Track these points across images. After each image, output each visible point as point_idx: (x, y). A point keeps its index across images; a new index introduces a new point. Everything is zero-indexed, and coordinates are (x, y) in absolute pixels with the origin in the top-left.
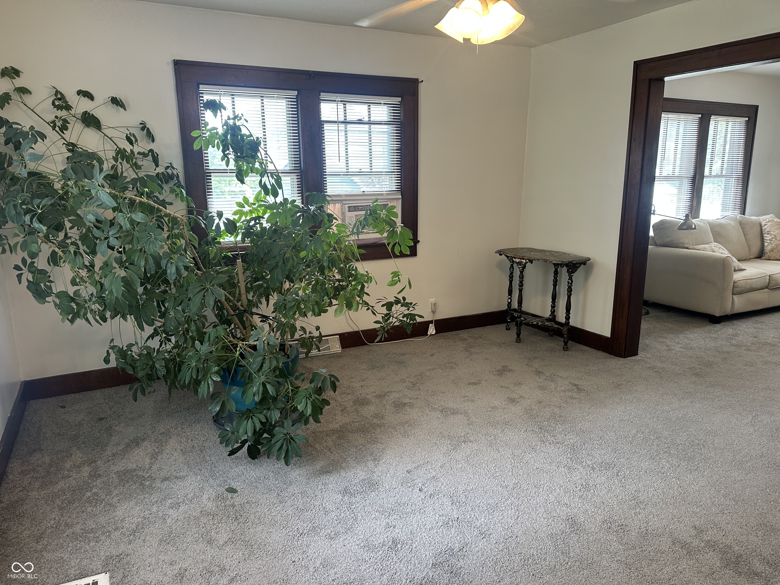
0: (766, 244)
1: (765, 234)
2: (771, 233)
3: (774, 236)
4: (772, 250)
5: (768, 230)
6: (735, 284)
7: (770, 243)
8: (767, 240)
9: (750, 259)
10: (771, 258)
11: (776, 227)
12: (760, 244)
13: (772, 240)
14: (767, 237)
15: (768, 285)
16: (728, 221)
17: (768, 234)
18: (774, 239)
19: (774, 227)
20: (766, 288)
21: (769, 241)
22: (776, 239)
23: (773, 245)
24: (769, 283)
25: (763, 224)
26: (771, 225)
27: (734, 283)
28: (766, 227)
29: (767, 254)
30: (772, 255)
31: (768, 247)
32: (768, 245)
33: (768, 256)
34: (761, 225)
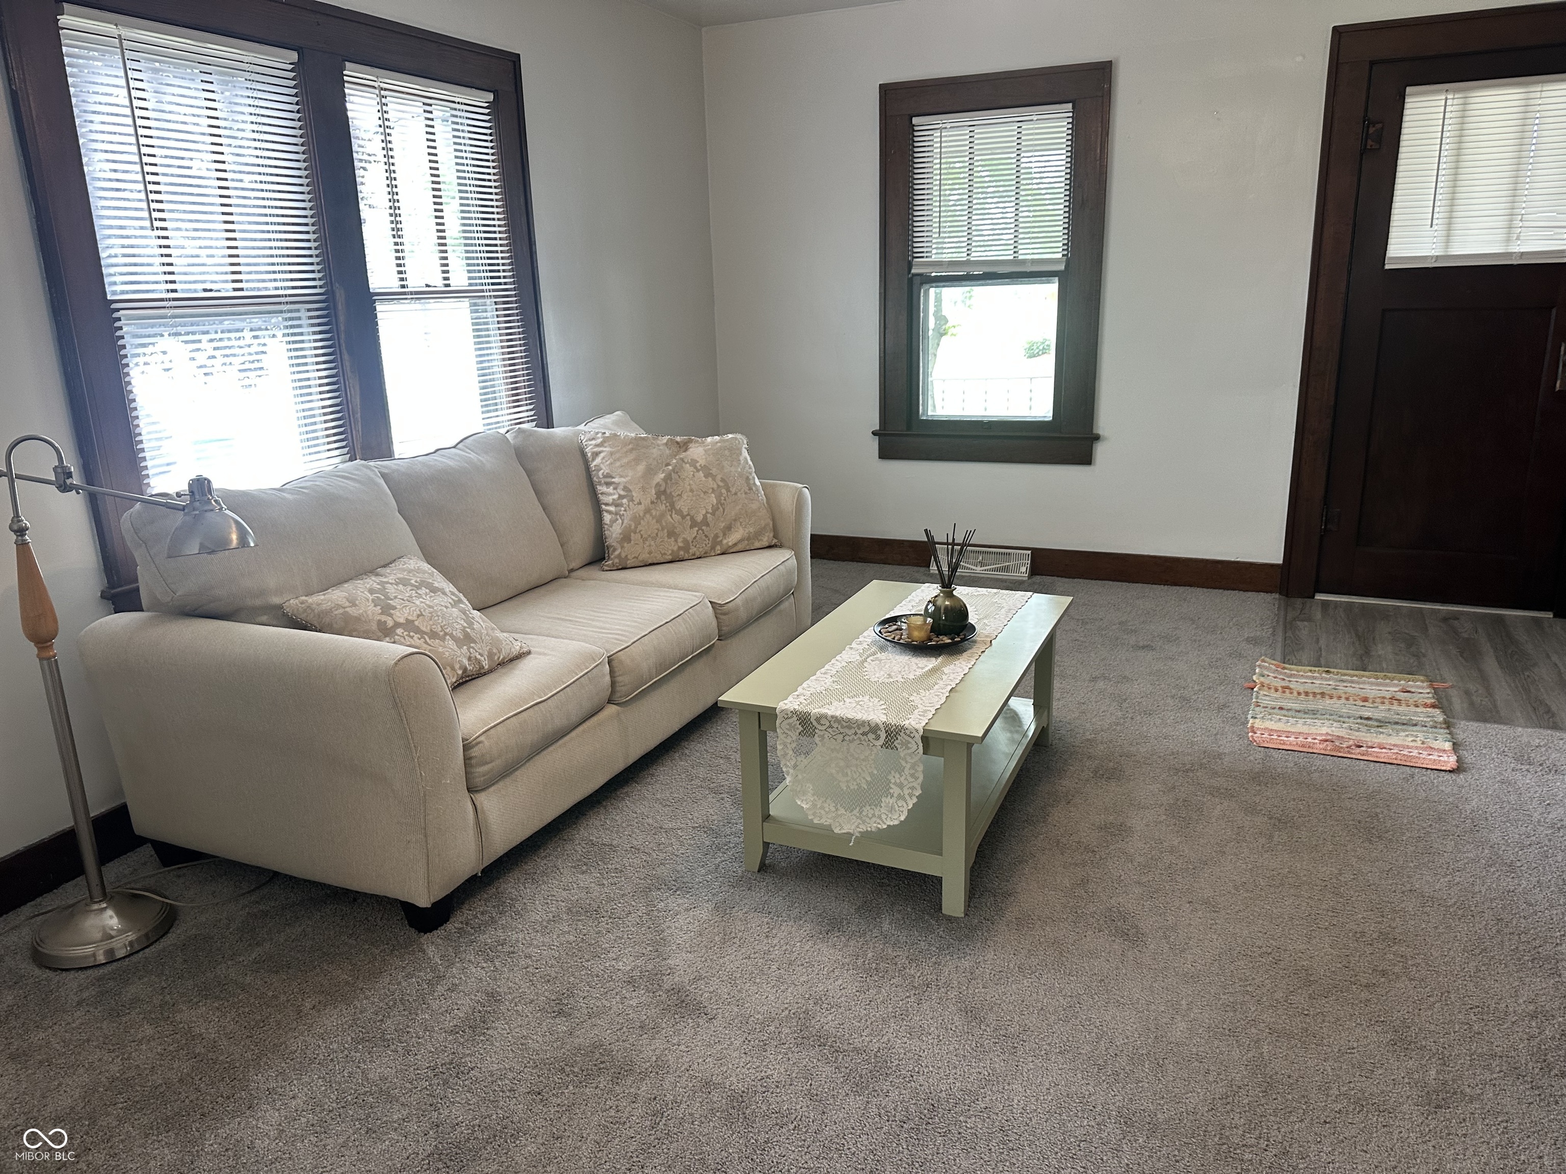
0: (607, 518)
1: (600, 483)
2: (616, 480)
3: (625, 489)
4: (626, 538)
5: (605, 470)
6: (475, 752)
7: (616, 514)
8: (607, 504)
9: (571, 571)
10: (630, 563)
11: (625, 460)
12: (592, 517)
13: (621, 505)
14: (608, 494)
15: (613, 692)
16: (473, 456)
17: (608, 484)
18: (625, 501)
19: (618, 460)
20: (610, 701)
21: (612, 509)
22: (631, 500)
23: (626, 521)
24: (613, 684)
25: (589, 451)
26: (611, 454)
27: (467, 747)
28: (598, 461)
29: (615, 550)
30: (631, 551)
31: (614, 531)
32: (613, 521)
33: (619, 556)
34: (583, 454)
